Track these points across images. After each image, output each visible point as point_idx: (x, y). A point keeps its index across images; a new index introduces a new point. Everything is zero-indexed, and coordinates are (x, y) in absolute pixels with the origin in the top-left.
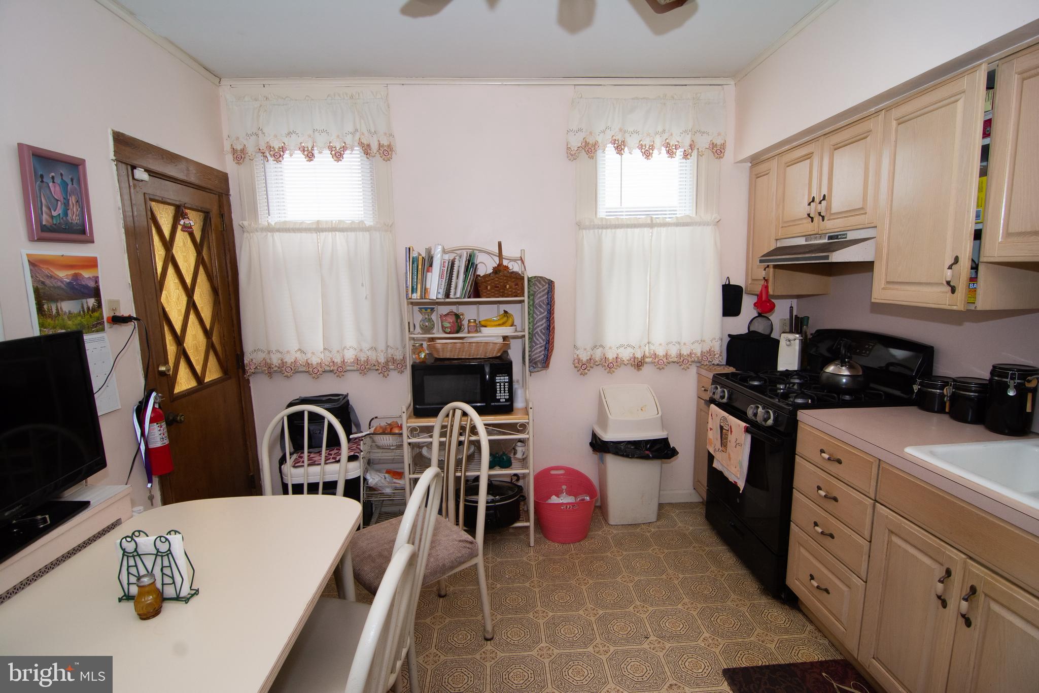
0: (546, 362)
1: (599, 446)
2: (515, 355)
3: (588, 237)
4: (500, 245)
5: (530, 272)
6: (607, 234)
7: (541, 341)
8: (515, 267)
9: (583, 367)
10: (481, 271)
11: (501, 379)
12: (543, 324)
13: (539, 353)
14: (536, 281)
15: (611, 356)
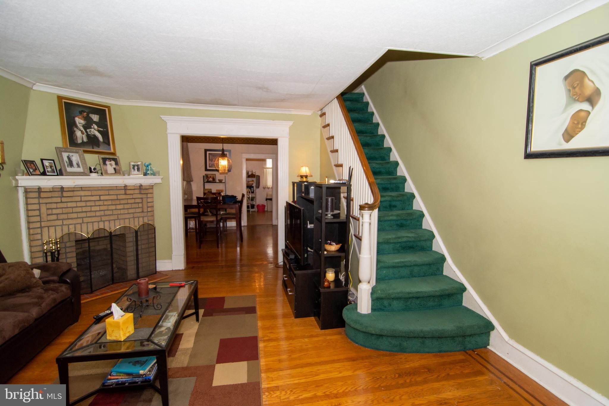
0: (258, 187)
1: (267, 199)
2: (254, 185)
3: (265, 170)
4: (252, 171)
5: (256, 175)
6: (267, 169)
7: (258, 184)
8: (254, 174)
9: (264, 188)
10: (249, 174)
11: (252, 189)
12: (258, 182)
13: (258, 186)
14: (257, 176)
15: (268, 187)
